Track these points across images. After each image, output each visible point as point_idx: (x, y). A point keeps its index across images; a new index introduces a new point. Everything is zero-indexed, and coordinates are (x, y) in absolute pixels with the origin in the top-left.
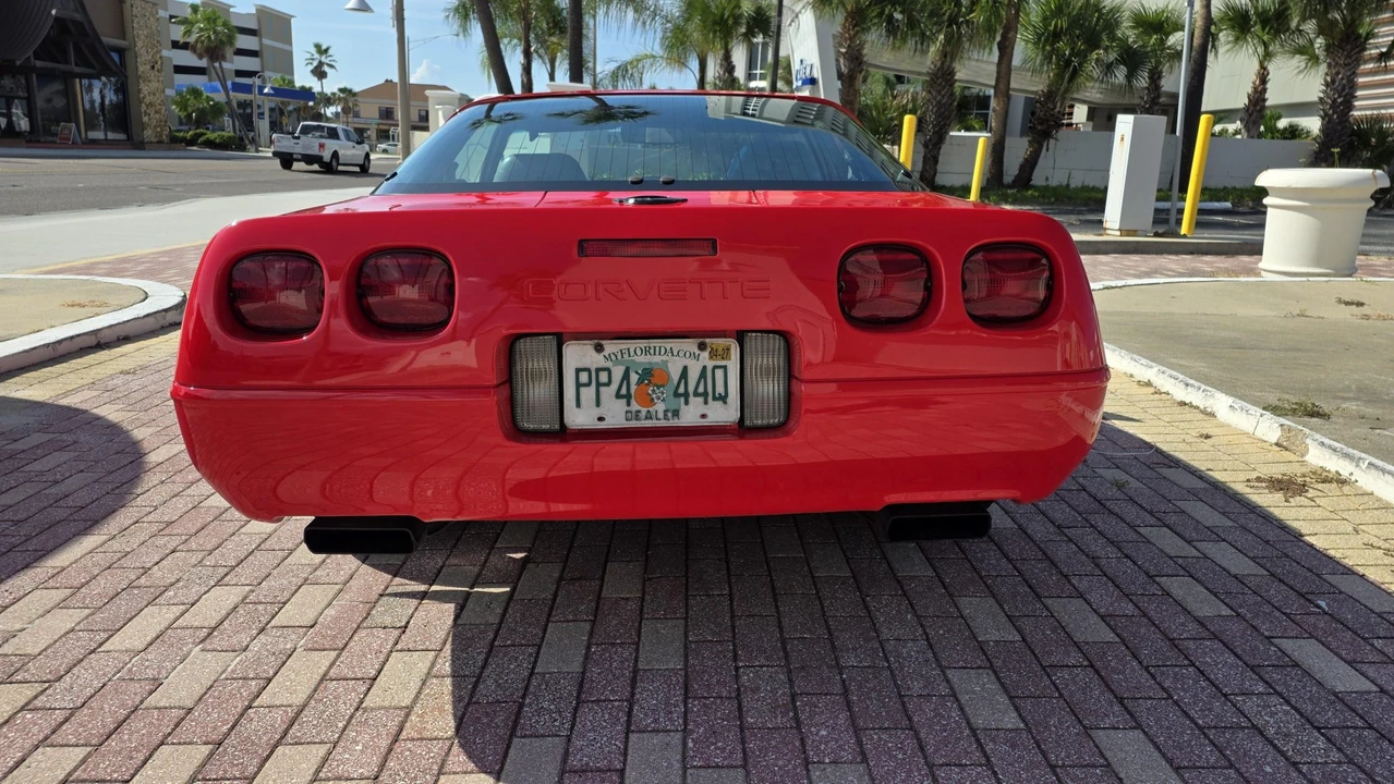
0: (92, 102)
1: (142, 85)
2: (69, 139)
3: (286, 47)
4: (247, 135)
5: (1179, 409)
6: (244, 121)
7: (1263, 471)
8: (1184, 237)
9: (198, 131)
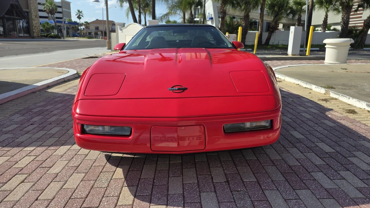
0: (20, 26)
1: (33, 21)
2: (15, 36)
3: (69, 11)
4: (61, 34)
5: (305, 89)
6: (60, 31)
7: (321, 98)
8: (307, 56)
9: (48, 34)
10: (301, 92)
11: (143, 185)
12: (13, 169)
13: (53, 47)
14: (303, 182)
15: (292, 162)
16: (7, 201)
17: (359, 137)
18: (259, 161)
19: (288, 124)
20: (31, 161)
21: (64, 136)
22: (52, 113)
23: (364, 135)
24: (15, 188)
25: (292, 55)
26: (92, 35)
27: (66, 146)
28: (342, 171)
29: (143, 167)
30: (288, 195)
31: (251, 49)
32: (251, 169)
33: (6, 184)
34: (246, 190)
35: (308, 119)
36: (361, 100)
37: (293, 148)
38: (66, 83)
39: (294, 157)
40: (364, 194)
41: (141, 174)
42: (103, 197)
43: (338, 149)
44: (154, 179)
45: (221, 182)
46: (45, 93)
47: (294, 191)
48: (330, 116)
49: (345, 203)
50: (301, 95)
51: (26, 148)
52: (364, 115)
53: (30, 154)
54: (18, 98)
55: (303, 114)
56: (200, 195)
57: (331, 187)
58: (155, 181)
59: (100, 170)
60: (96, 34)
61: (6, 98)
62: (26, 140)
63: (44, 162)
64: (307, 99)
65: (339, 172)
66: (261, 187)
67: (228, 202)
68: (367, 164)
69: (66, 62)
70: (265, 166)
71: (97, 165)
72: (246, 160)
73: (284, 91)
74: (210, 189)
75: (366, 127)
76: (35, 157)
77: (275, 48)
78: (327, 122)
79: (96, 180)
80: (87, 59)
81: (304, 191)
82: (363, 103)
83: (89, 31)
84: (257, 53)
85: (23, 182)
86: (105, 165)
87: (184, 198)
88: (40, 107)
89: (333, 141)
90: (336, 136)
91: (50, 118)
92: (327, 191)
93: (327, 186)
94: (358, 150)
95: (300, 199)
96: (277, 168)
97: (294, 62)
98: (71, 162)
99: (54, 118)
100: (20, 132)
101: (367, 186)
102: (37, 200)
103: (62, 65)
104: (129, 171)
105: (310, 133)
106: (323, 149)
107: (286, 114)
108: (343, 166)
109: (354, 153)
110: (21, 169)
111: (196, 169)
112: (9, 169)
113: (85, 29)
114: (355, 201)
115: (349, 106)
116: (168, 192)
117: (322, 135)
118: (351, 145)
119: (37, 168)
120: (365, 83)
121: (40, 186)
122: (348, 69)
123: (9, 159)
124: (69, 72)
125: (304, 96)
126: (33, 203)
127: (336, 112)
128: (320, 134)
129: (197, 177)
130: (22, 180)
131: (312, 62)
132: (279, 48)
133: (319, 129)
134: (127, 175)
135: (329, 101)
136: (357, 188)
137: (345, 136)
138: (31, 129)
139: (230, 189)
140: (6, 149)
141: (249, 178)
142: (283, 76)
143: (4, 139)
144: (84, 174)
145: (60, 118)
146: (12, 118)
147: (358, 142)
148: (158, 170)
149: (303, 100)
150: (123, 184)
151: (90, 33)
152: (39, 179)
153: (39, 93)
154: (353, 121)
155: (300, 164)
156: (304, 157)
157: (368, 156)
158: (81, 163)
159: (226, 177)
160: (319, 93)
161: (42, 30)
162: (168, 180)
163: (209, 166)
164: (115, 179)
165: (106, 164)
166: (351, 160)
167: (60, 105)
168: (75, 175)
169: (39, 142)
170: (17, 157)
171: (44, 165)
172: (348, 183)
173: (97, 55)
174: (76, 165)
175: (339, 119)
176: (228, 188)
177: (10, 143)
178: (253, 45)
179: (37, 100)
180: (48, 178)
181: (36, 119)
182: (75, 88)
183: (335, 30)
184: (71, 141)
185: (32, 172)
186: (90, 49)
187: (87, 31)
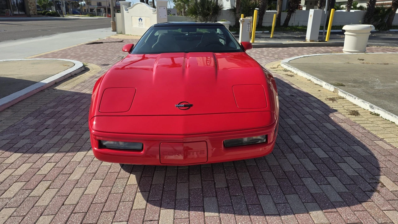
0: (14, 3)
2: (9, 14)
4: (59, 11)
5: (315, 85)
6: (58, 7)
7: (329, 97)
8: (326, 42)
9: (45, 11)
10: (310, 90)
11: (154, 191)
12: (38, 176)
13: (52, 28)
14: (293, 187)
15: (288, 168)
16: (39, 206)
17: (354, 141)
18: (258, 167)
19: (291, 127)
20: (52, 167)
21: (79, 142)
22: (64, 115)
23: (359, 140)
24: (42, 194)
25: (311, 41)
26: (94, 11)
27: (82, 152)
28: (330, 176)
29: (154, 173)
30: (279, 200)
31: (268, 32)
32: (250, 175)
33: (34, 191)
34: (243, 195)
35: (310, 121)
36: (366, 101)
37: (291, 153)
38: (73, 79)
39: (290, 163)
40: (343, 199)
41: (152, 180)
42: (120, 201)
43: (331, 154)
44: (164, 185)
45: (222, 188)
46: (53, 91)
47: (284, 196)
48: (332, 118)
49: (325, 207)
50: (310, 93)
51: (46, 154)
52: (366, 117)
53: (50, 161)
54: (27, 98)
55: (307, 116)
56: (203, 200)
57: (316, 192)
58: (164, 187)
59: (116, 177)
60: (99, 11)
61: (16, 99)
62: (44, 146)
63: (64, 169)
64: (315, 98)
65: (326, 178)
66: (256, 192)
67: (227, 206)
68: (354, 169)
69: (69, 49)
70: (263, 171)
71: (112, 171)
72: (246, 166)
73: (294, 88)
74: (212, 194)
75: (364, 131)
76: (55, 163)
77: (295, 30)
78: (328, 125)
79: (113, 186)
80: (92, 46)
81: (292, 196)
82: (367, 104)
83: (90, 7)
84: (274, 36)
85: (48, 188)
86: (120, 172)
87: (189, 203)
88: (51, 108)
89: (329, 146)
90: (333, 140)
91: (63, 121)
92: (312, 196)
93: (313, 191)
94: (349, 156)
95: (288, 203)
96: (273, 173)
97: (311, 49)
98: (89, 169)
99: (66, 122)
100: (37, 136)
101: (347, 191)
102: (63, 205)
103: (64, 54)
104: (141, 177)
105: (310, 137)
106: (317, 154)
107: (291, 117)
108: (332, 171)
109: (345, 158)
110: (45, 175)
111: (201, 175)
112: (33, 176)
113: (86, 6)
114: (333, 205)
115: (353, 106)
116: (176, 197)
117: (320, 139)
118: (344, 150)
119: (59, 174)
120: (377, 78)
121: (64, 192)
122: (365, 59)
123: (32, 166)
124: (75, 65)
125: (312, 95)
126: (61, 207)
127: (339, 113)
128: (319, 138)
129: (202, 183)
130: (47, 187)
131: (331, 49)
132: (299, 30)
133: (319, 133)
134: (140, 181)
135: (335, 101)
136: (338, 193)
137: (342, 141)
138: (47, 134)
139: (229, 194)
140: (27, 155)
141: (247, 184)
142: (295, 70)
143: (23, 145)
144: (102, 181)
145: (72, 121)
146: (26, 121)
147: (352, 147)
148: (167, 176)
149: (311, 100)
150: (137, 190)
151: (92, 10)
152: (63, 186)
153: (48, 91)
154: (353, 124)
155: (294, 169)
156: (299, 163)
157: (357, 161)
158: (98, 170)
159: (227, 183)
160: (328, 90)
161: (38, 7)
162: (176, 186)
163: (213, 172)
164: (129, 185)
165: (120, 170)
166: (340, 166)
167: (70, 106)
168: (94, 181)
169: (56, 148)
170: (39, 164)
171: (64, 172)
172: (332, 188)
173: (102, 39)
174: (94, 171)
175: (341, 122)
176: (227, 194)
177: (30, 149)
178: (271, 27)
179: (47, 99)
180: (70, 184)
181: (49, 122)
182: (83, 84)
183: (361, 8)
184: (86, 147)
185: (55, 179)
186: (93, 30)
187: (88, 7)
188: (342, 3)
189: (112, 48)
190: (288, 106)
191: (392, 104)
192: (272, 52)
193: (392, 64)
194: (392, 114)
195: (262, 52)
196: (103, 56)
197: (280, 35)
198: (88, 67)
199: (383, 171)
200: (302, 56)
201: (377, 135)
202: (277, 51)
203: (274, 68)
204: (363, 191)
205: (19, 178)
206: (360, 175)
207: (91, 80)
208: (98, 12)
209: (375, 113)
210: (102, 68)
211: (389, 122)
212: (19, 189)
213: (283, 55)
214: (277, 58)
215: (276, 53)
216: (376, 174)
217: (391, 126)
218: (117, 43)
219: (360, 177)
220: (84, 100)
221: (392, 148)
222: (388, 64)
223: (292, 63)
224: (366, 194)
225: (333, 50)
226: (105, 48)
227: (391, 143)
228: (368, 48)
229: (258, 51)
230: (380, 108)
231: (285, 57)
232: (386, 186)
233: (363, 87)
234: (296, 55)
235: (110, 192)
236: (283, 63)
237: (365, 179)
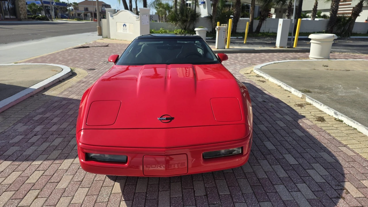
0: (6, 8)
4: (48, 15)
5: (285, 91)
6: (48, 11)
7: (298, 103)
8: (294, 48)
9: (36, 15)
10: (281, 96)
11: (137, 199)
12: (27, 185)
13: (42, 32)
14: (267, 195)
15: (262, 175)
17: (321, 148)
18: (234, 174)
19: (264, 134)
20: (40, 176)
21: (66, 149)
22: (52, 121)
23: (325, 146)
24: (31, 204)
25: (280, 47)
26: (82, 16)
27: (69, 160)
28: (300, 183)
29: (137, 181)
31: (242, 37)
32: (227, 182)
33: (23, 200)
34: (220, 203)
35: (281, 127)
36: (331, 107)
37: (264, 160)
38: (61, 84)
39: (263, 169)
41: (136, 188)
43: (301, 161)
44: (147, 194)
45: (201, 196)
46: (42, 96)
47: (259, 203)
48: (301, 124)
50: (280, 99)
51: (34, 162)
52: (330, 123)
53: (38, 169)
54: (17, 104)
55: (278, 122)
57: (288, 199)
58: (147, 195)
59: (101, 185)
60: (86, 15)
61: (7, 105)
62: (32, 153)
63: (52, 177)
64: (285, 104)
65: (297, 184)
66: (233, 200)
68: (321, 176)
69: (58, 53)
70: (239, 179)
71: (98, 179)
72: (223, 173)
73: (266, 94)
74: (192, 202)
75: (330, 137)
76: (44, 171)
77: (266, 36)
78: (297, 131)
79: (98, 195)
80: (79, 50)
81: (266, 203)
82: (332, 110)
83: (78, 12)
84: (247, 42)
85: (37, 197)
86: (105, 180)
89: (298, 152)
90: (302, 147)
91: (51, 127)
92: (284, 203)
93: (284, 198)
94: (317, 162)
96: (248, 181)
97: (281, 55)
98: (76, 177)
99: (54, 128)
100: (26, 143)
101: (316, 198)
103: (53, 58)
104: (125, 185)
105: (281, 143)
106: (288, 161)
107: (263, 123)
108: (301, 178)
109: (313, 165)
110: (33, 184)
111: (181, 183)
112: (23, 184)
113: (74, 11)
115: (319, 113)
116: (158, 205)
117: (290, 146)
118: (312, 157)
119: (47, 183)
120: (340, 85)
121: (51, 201)
122: (329, 66)
123: (21, 174)
124: (63, 70)
125: (282, 101)
127: (307, 119)
128: (289, 144)
129: (182, 191)
130: (36, 196)
131: (298, 55)
132: (269, 36)
133: (290, 139)
134: (124, 189)
135: (303, 107)
136: (307, 200)
137: (310, 147)
138: (36, 140)
139: (208, 202)
140: (17, 163)
141: (225, 192)
142: (267, 76)
143: (13, 152)
144: (87, 189)
145: (60, 127)
146: (16, 127)
147: (319, 153)
148: (149, 184)
149: (281, 106)
150: (121, 199)
151: (79, 15)
152: (50, 195)
153: (37, 96)
154: (320, 130)
155: (267, 176)
156: (271, 170)
157: (324, 168)
158: (84, 178)
159: (206, 191)
160: (296, 96)
161: (28, 11)
162: (158, 194)
163: (192, 179)
164: (114, 193)
165: (105, 178)
166: (308, 173)
167: (58, 112)
168: (80, 190)
169: (44, 156)
170: (28, 172)
171: (52, 180)
172: (302, 195)
173: (89, 43)
174: (80, 179)
175: (309, 128)
176: (206, 202)
177: (19, 157)
178: (244, 33)
179: (36, 105)
180: (58, 193)
181: (38, 129)
182: (70, 89)
183: (325, 16)
184: (73, 154)
185: (43, 188)
186: (80, 34)
187: (76, 12)
188: (308, 12)
189: (98, 53)
190: (260, 112)
191: (354, 111)
192: (246, 58)
193: (353, 70)
194: (354, 121)
195: (236, 57)
196: (89, 60)
197: (253, 40)
198: (75, 71)
199: (347, 177)
200: (273, 62)
201: (341, 141)
202: (250, 57)
203: (247, 74)
204: (330, 198)
205: (9, 187)
206: (327, 182)
207: (78, 85)
208: (85, 17)
209: (339, 120)
210: (89, 73)
211: (351, 128)
212: (8, 199)
213: (255, 60)
214: (250, 64)
215: (249, 59)
216: (341, 181)
217: (353, 132)
218: (103, 47)
219: (327, 184)
220: (71, 106)
221: (355, 154)
222: (349, 70)
223: (264, 69)
224: (333, 201)
225: (301, 56)
226: (92, 52)
227: (354, 150)
228: (332, 54)
229: (232, 57)
230: (343, 115)
231: (257, 62)
232: (350, 192)
233: (328, 94)
234: (266, 61)
235: (96, 201)
236: (256, 69)
237: (331, 186)
